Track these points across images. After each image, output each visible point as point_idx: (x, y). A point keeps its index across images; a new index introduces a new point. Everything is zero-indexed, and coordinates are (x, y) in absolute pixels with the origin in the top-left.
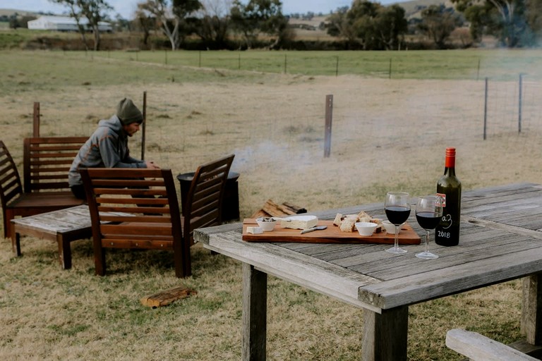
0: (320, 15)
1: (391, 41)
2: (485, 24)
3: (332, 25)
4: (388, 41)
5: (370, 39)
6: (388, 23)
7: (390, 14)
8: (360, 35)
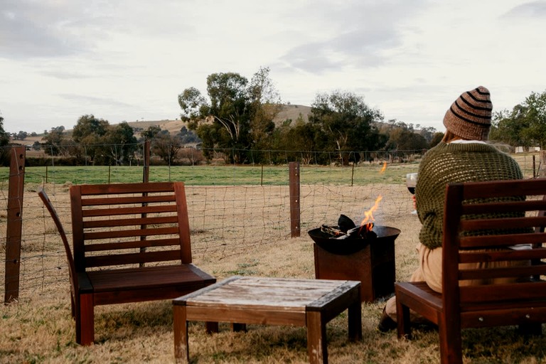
0: (34, 135)
1: (122, 159)
2: (216, 143)
3: (50, 143)
4: (119, 158)
5: (99, 157)
6: (118, 141)
7: (119, 132)
8: (89, 153)
